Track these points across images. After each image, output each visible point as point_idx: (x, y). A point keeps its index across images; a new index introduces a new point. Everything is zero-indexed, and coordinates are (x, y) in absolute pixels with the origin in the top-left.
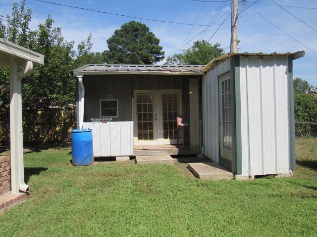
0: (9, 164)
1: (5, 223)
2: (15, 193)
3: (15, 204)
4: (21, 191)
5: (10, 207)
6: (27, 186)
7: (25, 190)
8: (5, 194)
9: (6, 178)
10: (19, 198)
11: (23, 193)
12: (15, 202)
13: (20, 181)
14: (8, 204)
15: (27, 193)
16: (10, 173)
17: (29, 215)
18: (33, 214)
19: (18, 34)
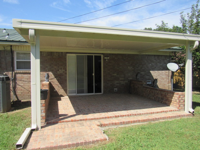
0: (184, 97)
1: (180, 123)
2: (186, 112)
3: (186, 117)
4: (189, 112)
5: (183, 118)
6: (193, 110)
7: (192, 112)
8: (182, 111)
9: (183, 104)
10: (188, 115)
11: (190, 113)
12: (186, 116)
13: (189, 107)
14: (182, 116)
15: (193, 114)
16: (184, 101)
17: (192, 124)
18: (194, 124)
19: (194, 23)
